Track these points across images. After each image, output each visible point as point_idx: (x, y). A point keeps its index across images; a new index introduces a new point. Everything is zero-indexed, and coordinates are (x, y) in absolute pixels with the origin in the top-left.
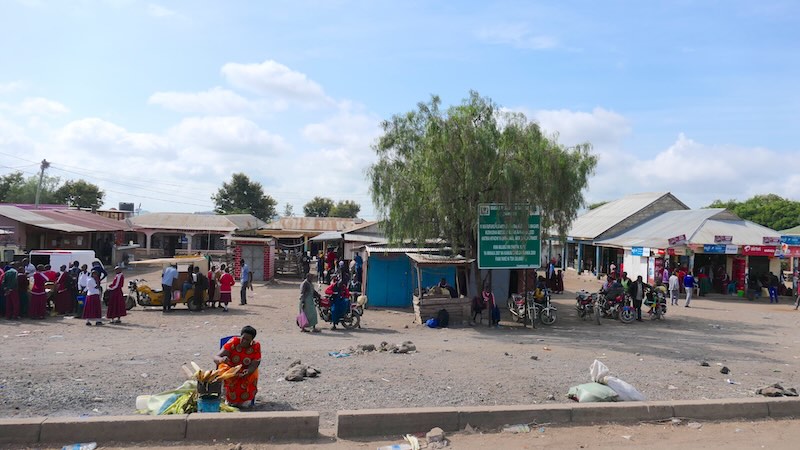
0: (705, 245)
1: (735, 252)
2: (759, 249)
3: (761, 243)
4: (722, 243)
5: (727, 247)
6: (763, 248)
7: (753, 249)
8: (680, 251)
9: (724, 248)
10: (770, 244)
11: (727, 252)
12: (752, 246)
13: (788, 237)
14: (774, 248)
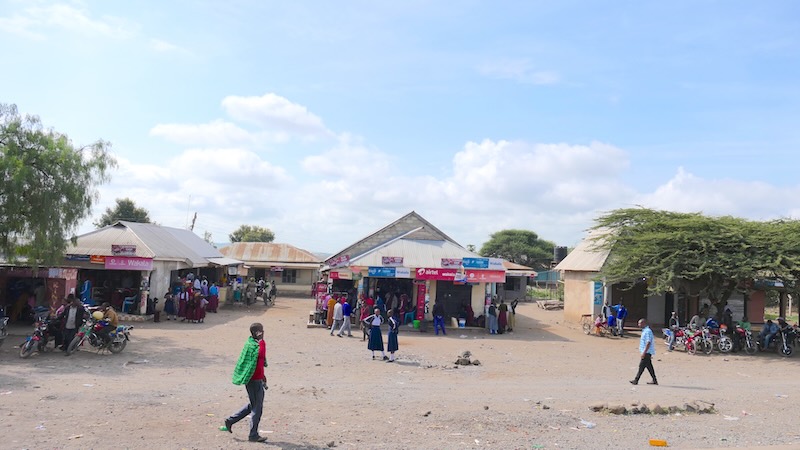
0: (371, 268)
1: (408, 276)
2: (436, 273)
3: (439, 266)
4: (391, 265)
5: (397, 269)
6: (441, 271)
7: (428, 272)
8: (345, 275)
9: (393, 271)
10: (451, 267)
11: (397, 276)
12: (426, 269)
13: (471, 259)
14: (454, 271)
